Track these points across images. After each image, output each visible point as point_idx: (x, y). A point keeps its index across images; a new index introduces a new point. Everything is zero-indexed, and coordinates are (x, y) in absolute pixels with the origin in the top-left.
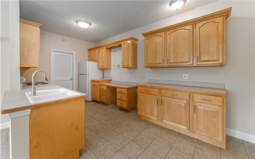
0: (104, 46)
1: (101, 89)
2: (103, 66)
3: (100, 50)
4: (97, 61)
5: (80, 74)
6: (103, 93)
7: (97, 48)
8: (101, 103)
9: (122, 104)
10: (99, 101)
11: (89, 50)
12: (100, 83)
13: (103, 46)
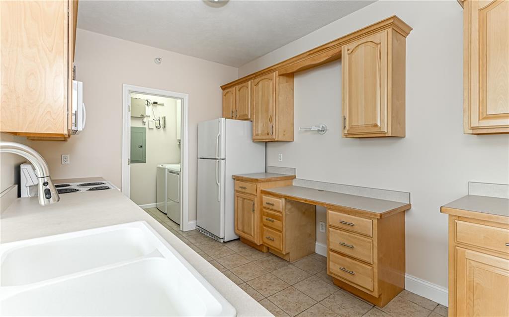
0: (275, 70)
1: (265, 208)
2: (270, 132)
3: (258, 83)
4: (250, 117)
5: (199, 157)
6: (273, 221)
7: (250, 79)
8: (265, 250)
9: (352, 274)
10: (259, 244)
11: (224, 88)
12: (262, 187)
13: (269, 70)
